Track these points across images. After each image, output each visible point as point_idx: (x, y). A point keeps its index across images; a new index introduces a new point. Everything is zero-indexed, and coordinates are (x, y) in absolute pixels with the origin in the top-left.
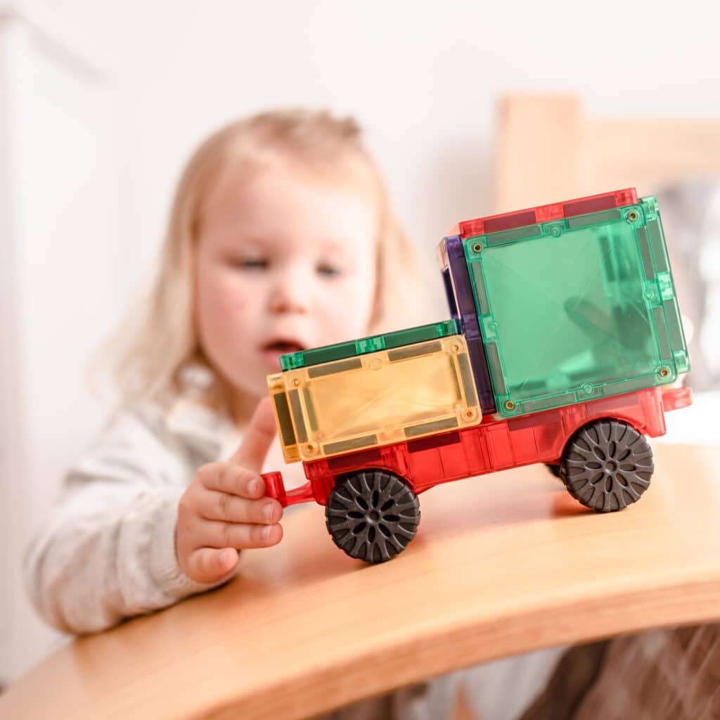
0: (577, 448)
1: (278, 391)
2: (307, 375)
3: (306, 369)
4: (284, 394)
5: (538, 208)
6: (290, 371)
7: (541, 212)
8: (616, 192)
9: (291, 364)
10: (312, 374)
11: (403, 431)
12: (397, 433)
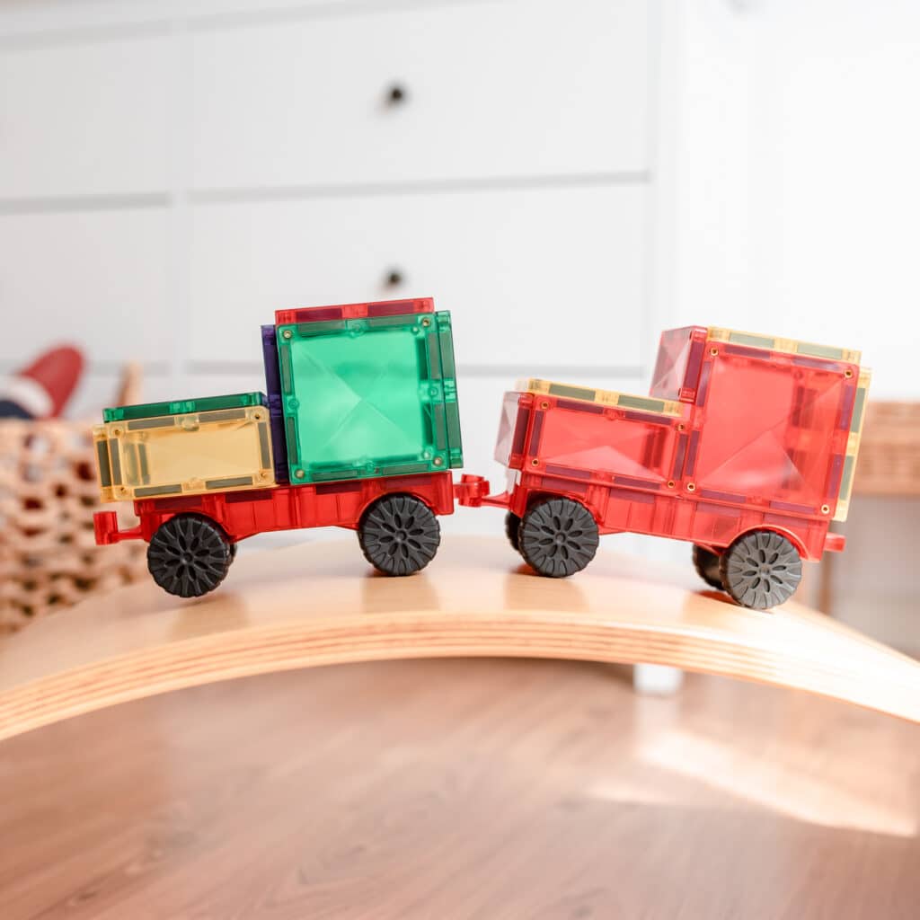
0: (372, 516)
1: (100, 439)
2: (127, 427)
3: (126, 422)
4: (105, 443)
5: (345, 306)
6: (111, 423)
7: (348, 310)
8: (415, 300)
9: (113, 416)
10: (131, 427)
11: (204, 484)
12: (199, 486)
